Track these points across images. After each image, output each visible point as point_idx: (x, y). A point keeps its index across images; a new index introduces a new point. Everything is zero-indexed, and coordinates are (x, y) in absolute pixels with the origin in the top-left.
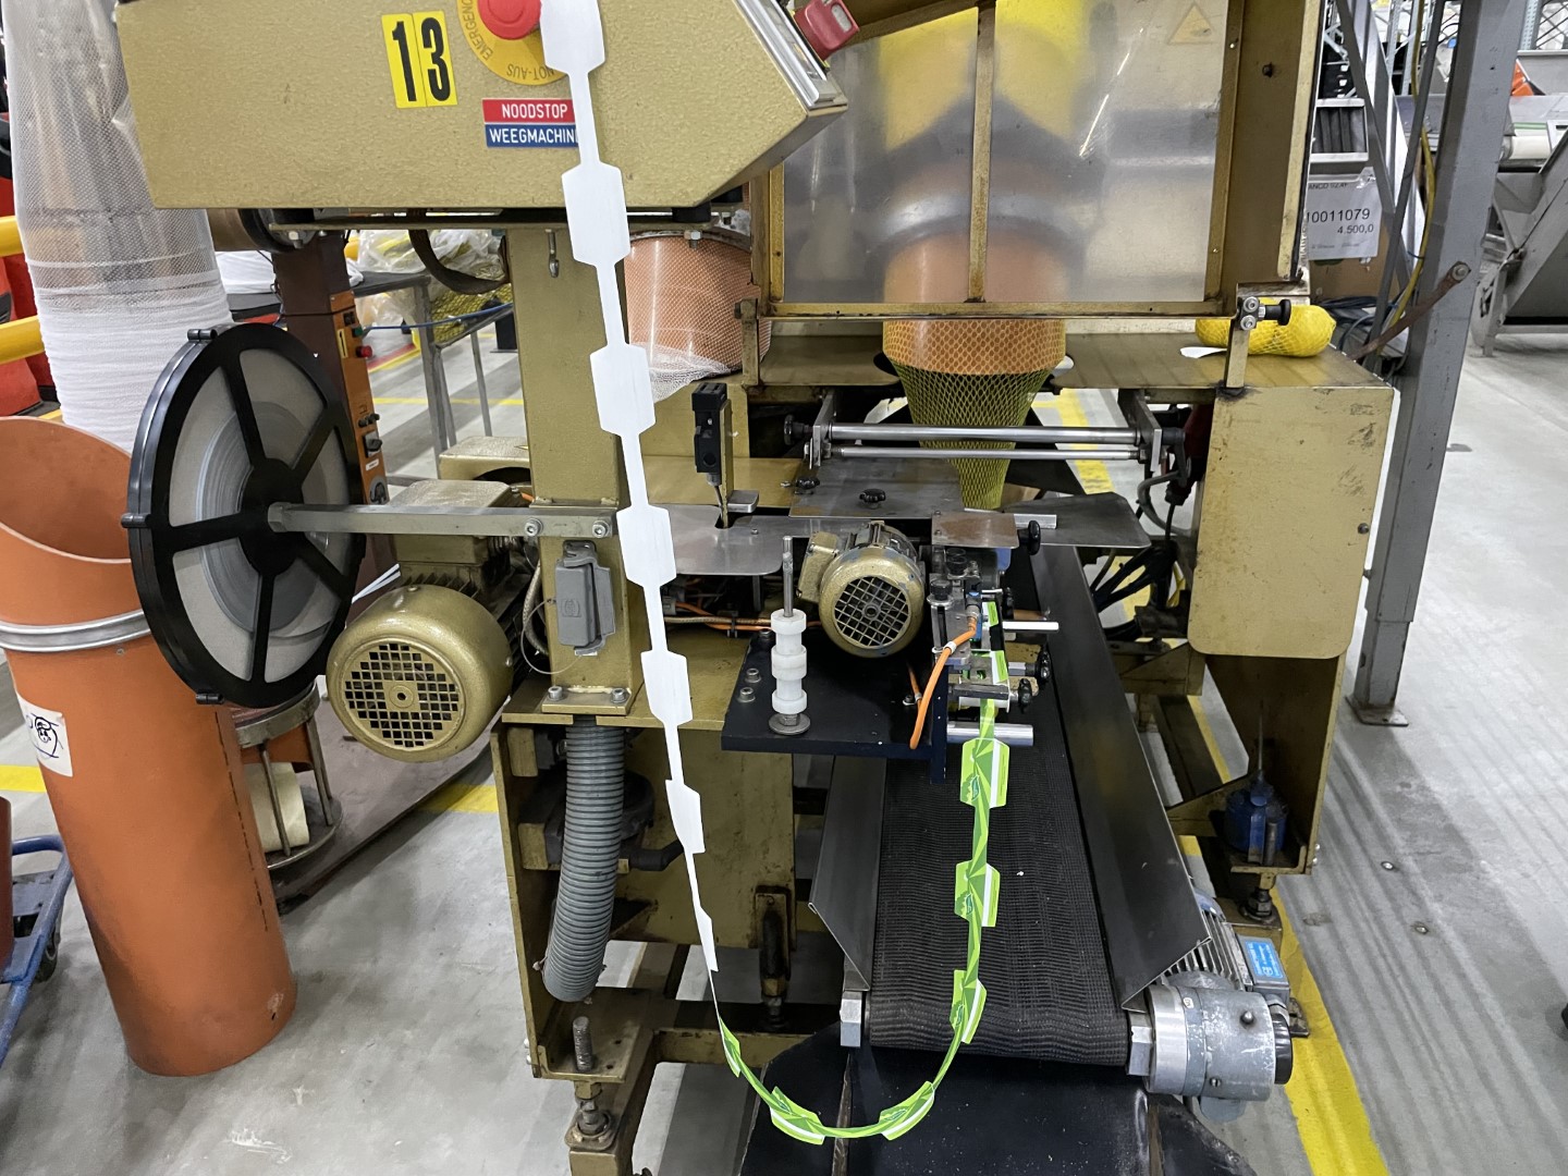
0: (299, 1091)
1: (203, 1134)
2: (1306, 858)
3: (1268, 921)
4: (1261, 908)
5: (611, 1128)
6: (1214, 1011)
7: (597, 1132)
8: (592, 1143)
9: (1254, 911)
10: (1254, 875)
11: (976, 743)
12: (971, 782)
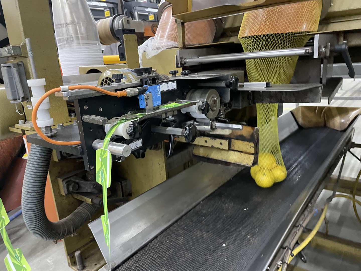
11: (102, 150)
12: (100, 172)
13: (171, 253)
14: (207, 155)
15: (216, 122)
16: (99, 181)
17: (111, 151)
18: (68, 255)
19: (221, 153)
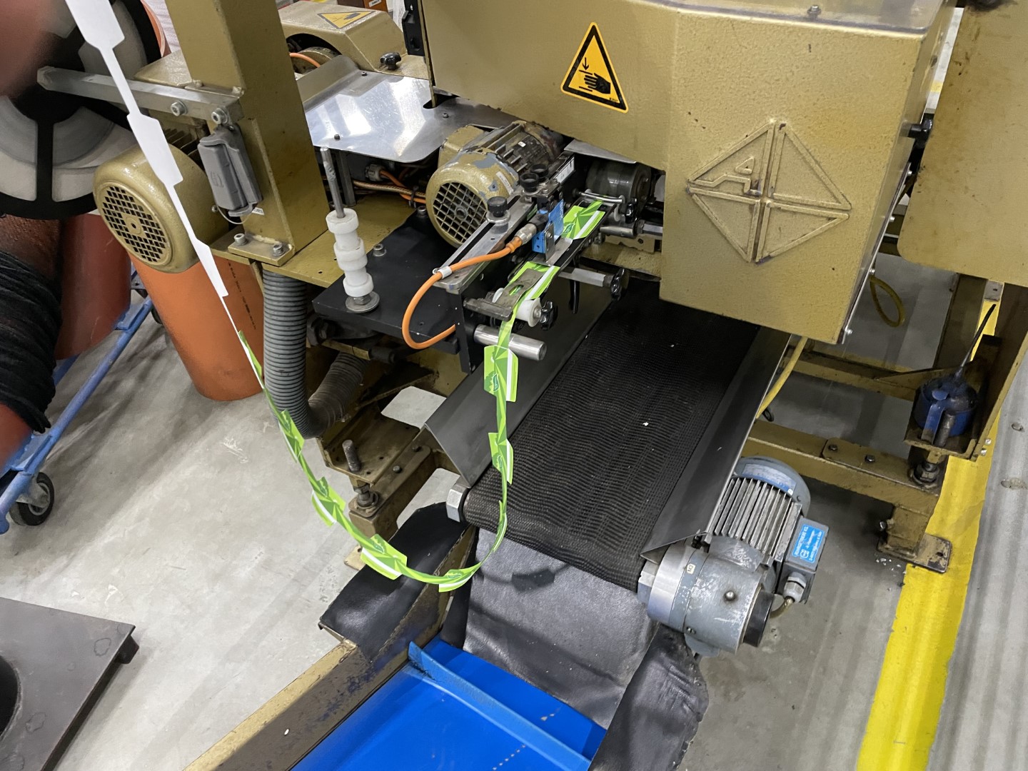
0: (266, 424)
1: (211, 436)
2: (974, 449)
3: (927, 486)
4: (924, 475)
5: (376, 505)
6: (707, 581)
7: (366, 506)
8: (362, 512)
9: (918, 476)
10: (924, 450)
11: (496, 348)
12: (493, 378)
13: (558, 446)
14: (609, 260)
15: (644, 221)
16: (490, 390)
17: (517, 352)
18: (325, 448)
19: (639, 256)
